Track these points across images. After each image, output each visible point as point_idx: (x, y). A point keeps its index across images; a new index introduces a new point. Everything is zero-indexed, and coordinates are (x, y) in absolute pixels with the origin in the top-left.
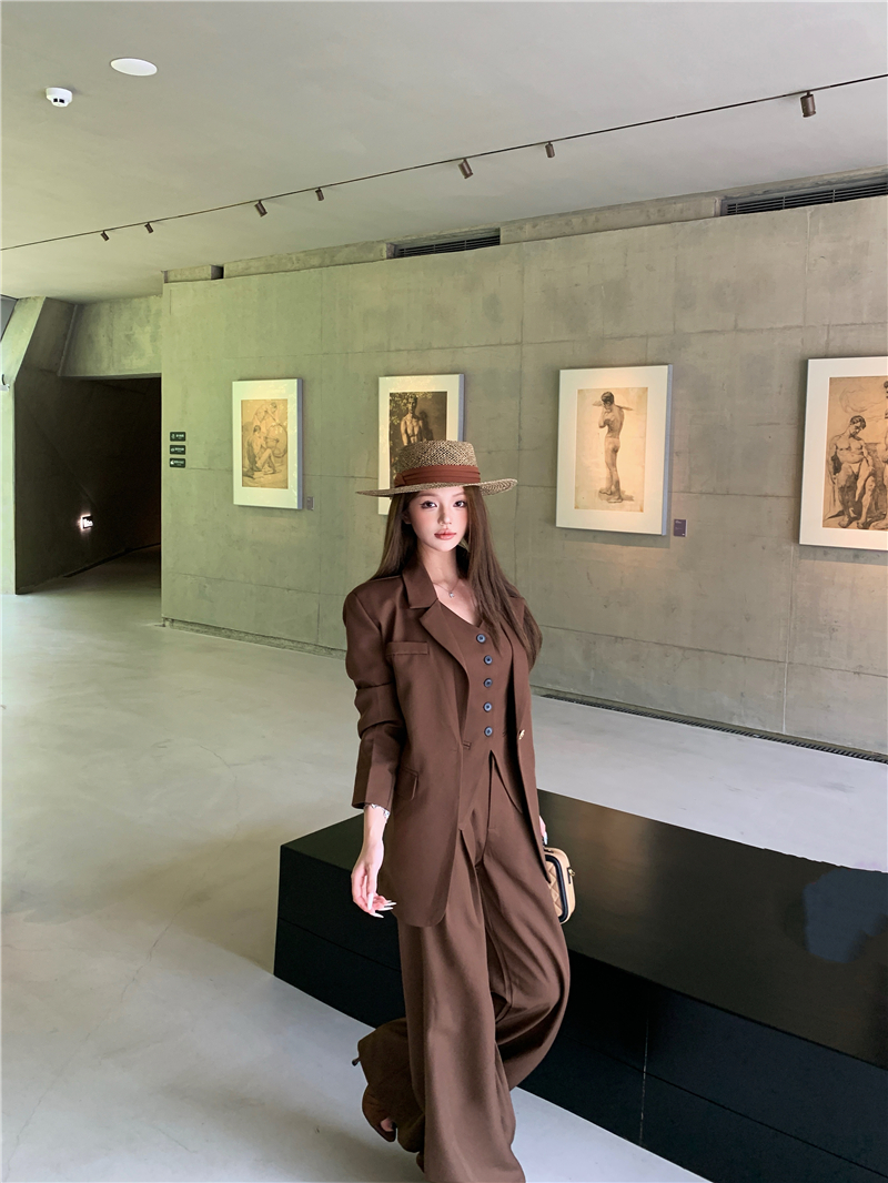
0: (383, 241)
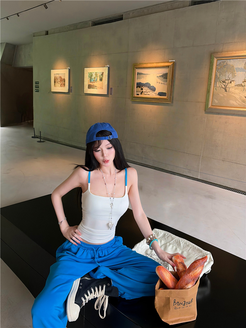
0: (90, 21)
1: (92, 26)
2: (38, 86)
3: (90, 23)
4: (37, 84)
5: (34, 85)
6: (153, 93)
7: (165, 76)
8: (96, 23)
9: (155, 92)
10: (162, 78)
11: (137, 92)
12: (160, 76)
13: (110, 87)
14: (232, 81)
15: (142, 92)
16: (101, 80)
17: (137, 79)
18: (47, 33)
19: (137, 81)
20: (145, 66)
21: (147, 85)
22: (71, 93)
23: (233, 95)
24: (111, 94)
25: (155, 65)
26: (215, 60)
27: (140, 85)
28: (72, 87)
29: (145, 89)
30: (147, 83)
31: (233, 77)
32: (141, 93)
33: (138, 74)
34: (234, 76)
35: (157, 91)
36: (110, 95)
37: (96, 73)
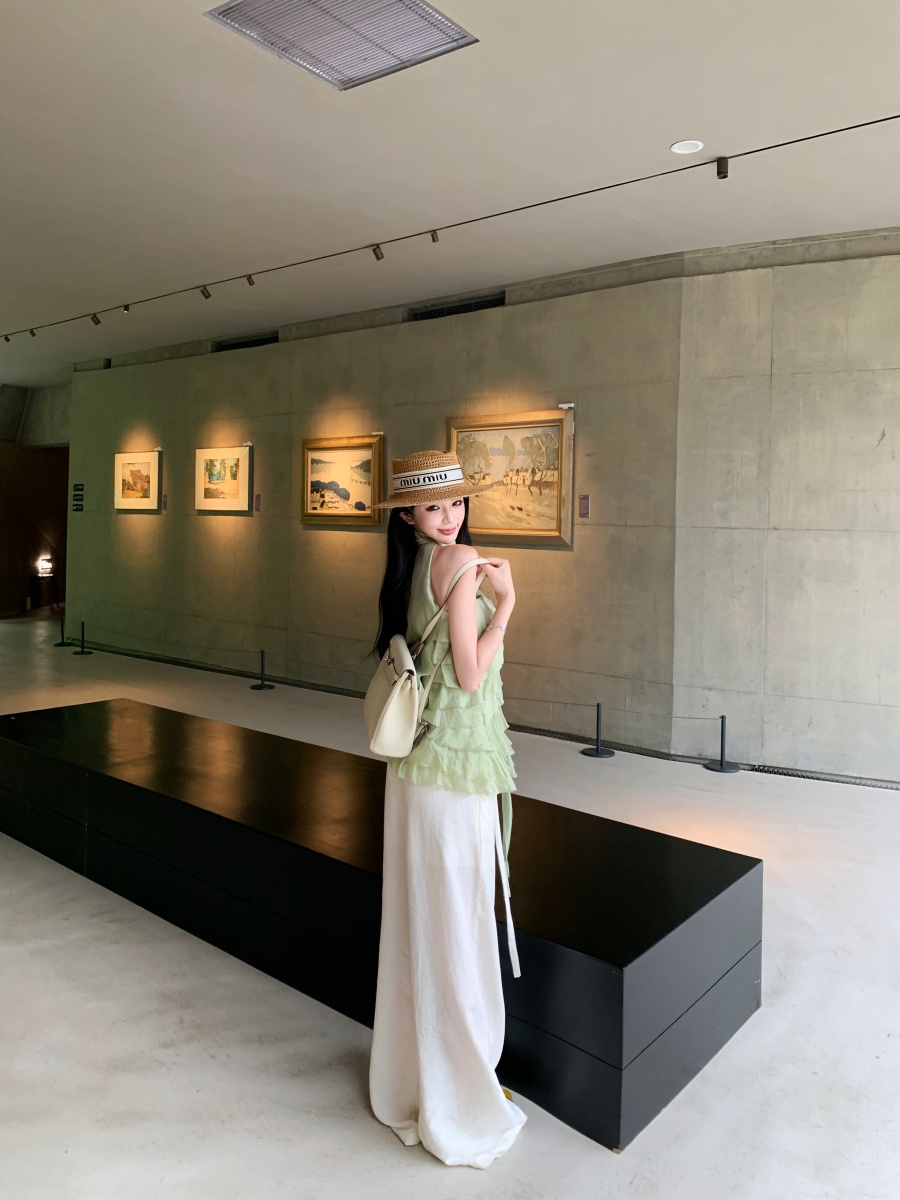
0: (207, 340)
1: (212, 352)
2: (82, 495)
3: (209, 346)
4: (78, 490)
5: (71, 492)
6: (345, 505)
7: (365, 466)
8: (221, 346)
9: (349, 502)
10: (360, 471)
11: (312, 502)
12: (357, 467)
13: (255, 493)
14: (488, 474)
15: (324, 502)
16: (234, 476)
17: (312, 473)
18: (108, 364)
19: (312, 478)
20: (325, 444)
21: (332, 486)
22: (164, 512)
23: (490, 503)
24: (257, 510)
25: (344, 442)
26: (454, 432)
27: (317, 487)
28: (166, 496)
29: (329, 495)
30: (332, 482)
31: (488, 468)
32: (322, 506)
33: (312, 463)
34: (488, 465)
35: (353, 500)
36: (255, 513)
37: (223, 460)
